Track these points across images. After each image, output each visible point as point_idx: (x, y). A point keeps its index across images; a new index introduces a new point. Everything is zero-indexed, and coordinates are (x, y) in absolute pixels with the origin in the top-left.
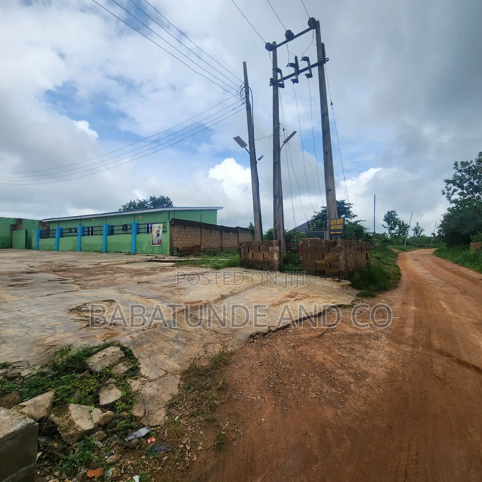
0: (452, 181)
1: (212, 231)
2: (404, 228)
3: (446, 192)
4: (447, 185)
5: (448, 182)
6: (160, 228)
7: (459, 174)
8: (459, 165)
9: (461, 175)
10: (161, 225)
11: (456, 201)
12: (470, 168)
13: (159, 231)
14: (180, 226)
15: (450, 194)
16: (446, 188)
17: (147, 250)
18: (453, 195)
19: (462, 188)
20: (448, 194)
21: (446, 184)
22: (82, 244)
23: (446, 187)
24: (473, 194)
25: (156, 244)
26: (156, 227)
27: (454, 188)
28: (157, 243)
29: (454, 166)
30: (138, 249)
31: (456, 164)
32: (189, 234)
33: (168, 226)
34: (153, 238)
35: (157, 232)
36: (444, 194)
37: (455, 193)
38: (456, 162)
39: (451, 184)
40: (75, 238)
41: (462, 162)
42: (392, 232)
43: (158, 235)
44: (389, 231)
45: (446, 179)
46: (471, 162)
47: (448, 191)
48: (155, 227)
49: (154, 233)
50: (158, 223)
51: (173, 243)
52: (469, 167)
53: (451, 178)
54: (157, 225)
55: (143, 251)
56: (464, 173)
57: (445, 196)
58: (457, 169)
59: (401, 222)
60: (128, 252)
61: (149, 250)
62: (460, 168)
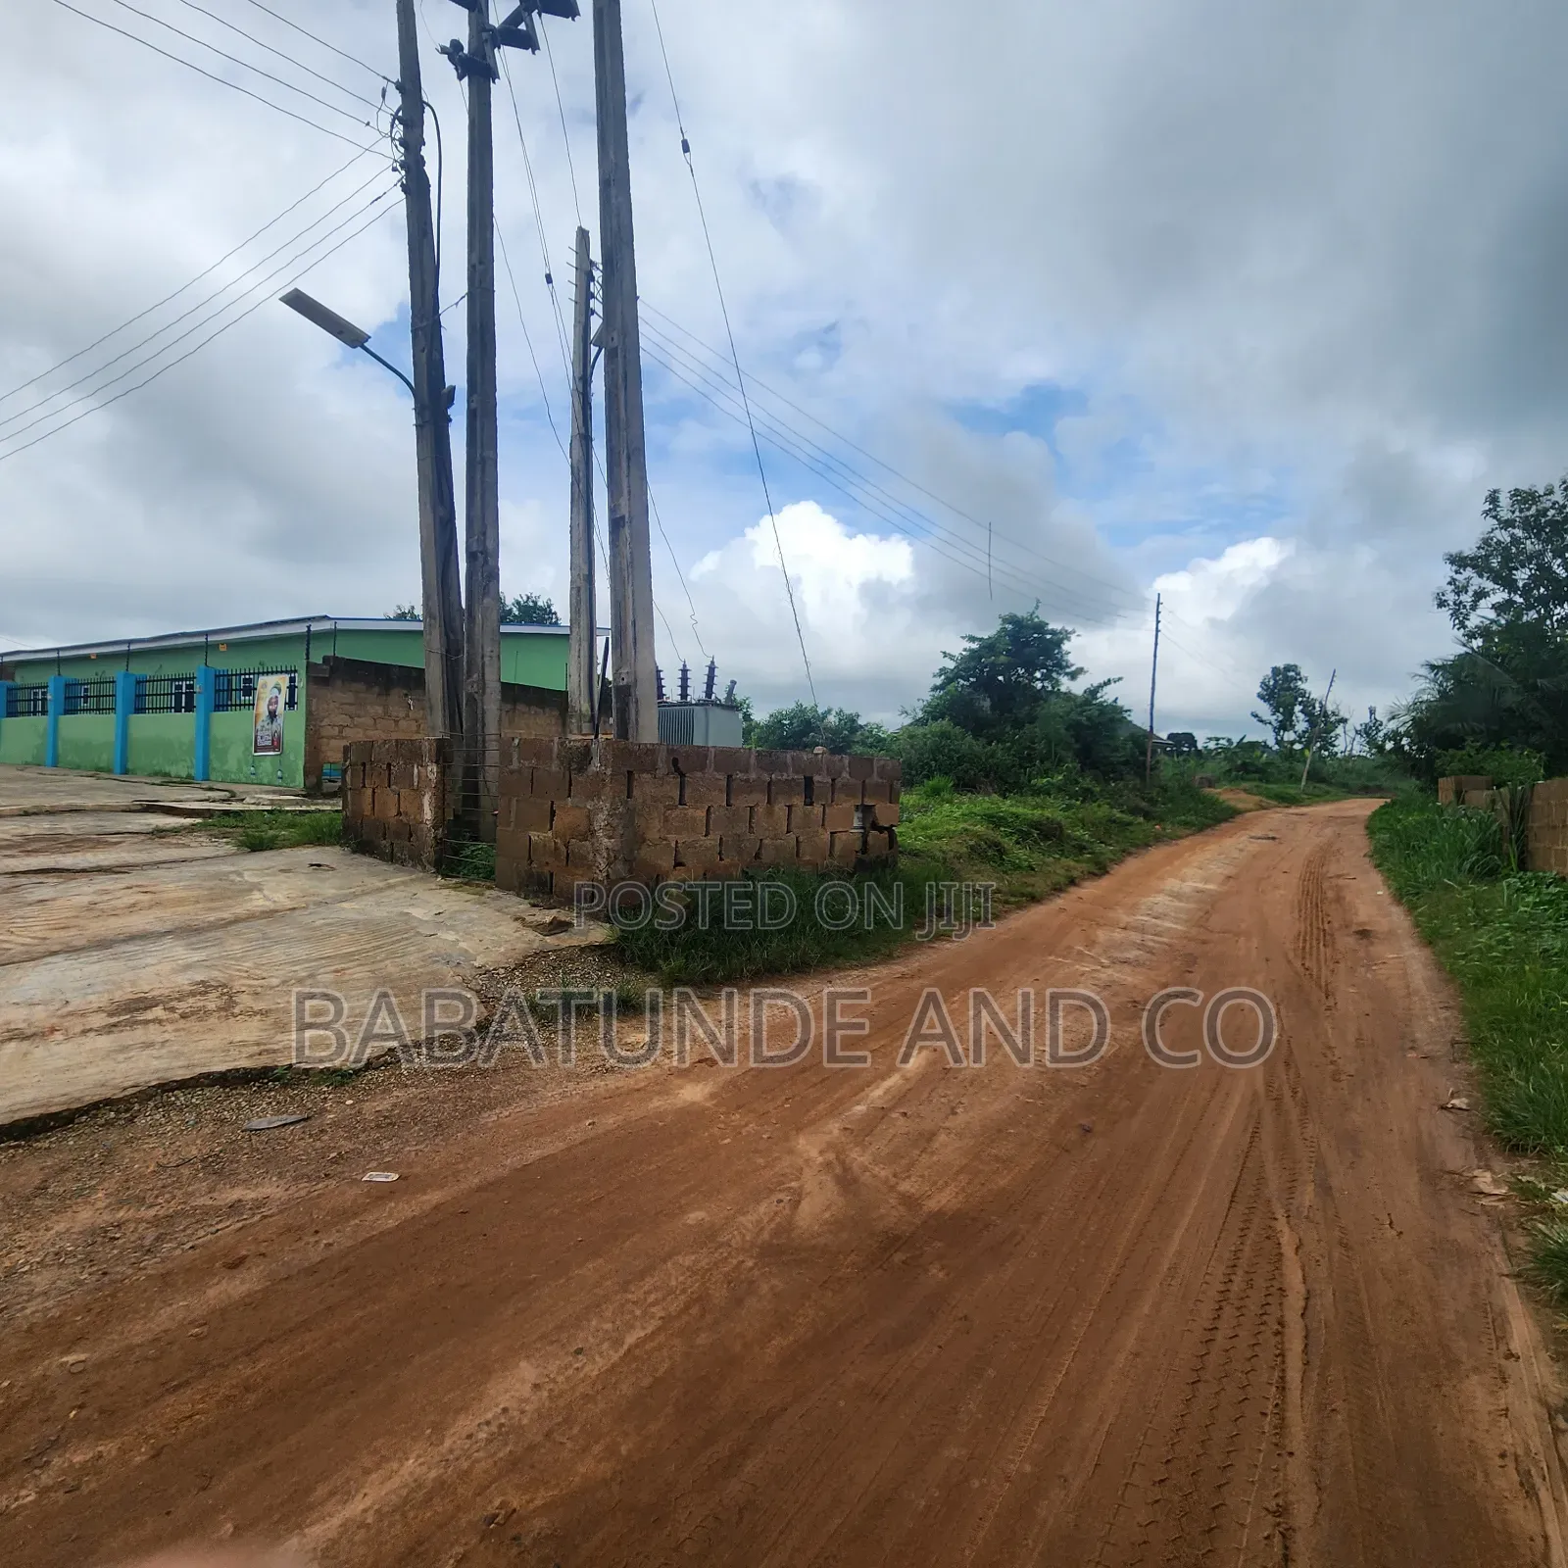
0: (1472, 559)
1: (521, 707)
2: (1323, 724)
3: (1451, 597)
4: (1457, 572)
5: (1459, 561)
6: (280, 690)
7: (1504, 536)
8: (1504, 500)
9: (1509, 539)
10: (283, 681)
11: (1484, 632)
12: (1544, 512)
13: (277, 703)
14: (361, 686)
15: (1465, 607)
16: (1450, 583)
17: (240, 770)
18: (1474, 608)
19: (1509, 584)
20: (1459, 604)
21: (1454, 568)
22: (60, 743)
23: (1452, 582)
24: (1546, 606)
25: (265, 748)
26: (271, 688)
27: (1478, 582)
28: (269, 743)
29: (1487, 506)
30: (215, 764)
31: (1493, 498)
32: (402, 714)
33: (301, 683)
34: (259, 727)
35: (270, 703)
36: (1442, 604)
37: (1482, 603)
38: (1495, 492)
39: (1469, 569)
40: (40, 721)
41: (1516, 493)
42: (1286, 739)
43: (272, 715)
44: (1277, 734)
45: (1454, 551)
46: (1550, 492)
47: (1458, 594)
48: (265, 685)
49: (263, 708)
50: (277, 672)
51: (324, 748)
52: (1537, 510)
53: (1469, 547)
54: (271, 680)
55: (227, 772)
56: (1519, 533)
57: (1446, 613)
58: (1495, 517)
59: (1317, 705)
60: (184, 775)
61: (245, 769)
62: (1505, 515)
